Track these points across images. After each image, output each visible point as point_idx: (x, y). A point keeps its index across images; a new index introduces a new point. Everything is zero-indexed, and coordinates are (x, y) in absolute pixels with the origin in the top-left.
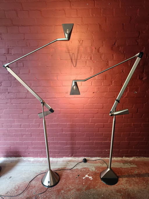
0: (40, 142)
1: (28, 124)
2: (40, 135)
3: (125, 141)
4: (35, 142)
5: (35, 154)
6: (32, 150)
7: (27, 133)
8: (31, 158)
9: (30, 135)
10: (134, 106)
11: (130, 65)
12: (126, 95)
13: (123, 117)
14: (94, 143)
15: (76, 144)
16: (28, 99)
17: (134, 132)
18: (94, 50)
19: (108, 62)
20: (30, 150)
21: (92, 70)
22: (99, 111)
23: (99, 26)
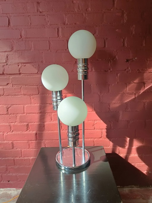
0: (29, 158)
1: (7, 124)
2: (29, 145)
4: (20, 158)
5: (20, 181)
6: (14, 175)
7: (5, 142)
8: (12, 189)
9: (11, 145)
16: (7, 77)
20: (11, 174)
21: (125, 15)
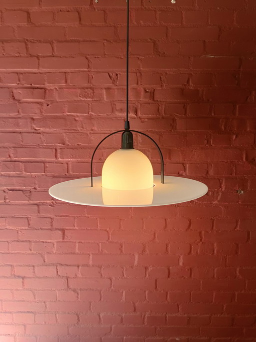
3: (222, 315)
10: (239, 224)
11: (223, 128)
12: (219, 198)
13: (215, 252)
14: (146, 320)
15: (102, 319)
17: (243, 292)
18: (142, 94)
19: (174, 120)
22: (156, 236)
23: (153, 44)
